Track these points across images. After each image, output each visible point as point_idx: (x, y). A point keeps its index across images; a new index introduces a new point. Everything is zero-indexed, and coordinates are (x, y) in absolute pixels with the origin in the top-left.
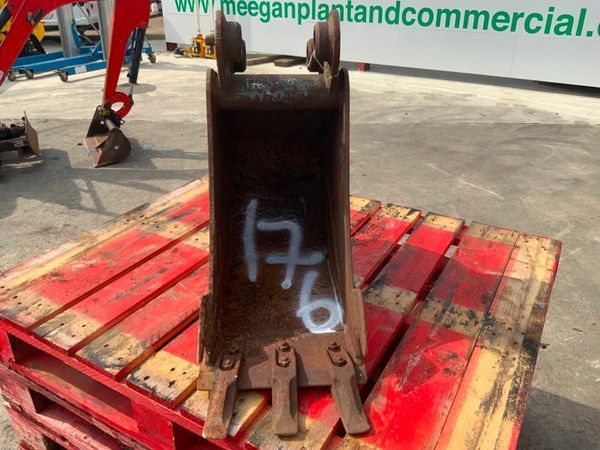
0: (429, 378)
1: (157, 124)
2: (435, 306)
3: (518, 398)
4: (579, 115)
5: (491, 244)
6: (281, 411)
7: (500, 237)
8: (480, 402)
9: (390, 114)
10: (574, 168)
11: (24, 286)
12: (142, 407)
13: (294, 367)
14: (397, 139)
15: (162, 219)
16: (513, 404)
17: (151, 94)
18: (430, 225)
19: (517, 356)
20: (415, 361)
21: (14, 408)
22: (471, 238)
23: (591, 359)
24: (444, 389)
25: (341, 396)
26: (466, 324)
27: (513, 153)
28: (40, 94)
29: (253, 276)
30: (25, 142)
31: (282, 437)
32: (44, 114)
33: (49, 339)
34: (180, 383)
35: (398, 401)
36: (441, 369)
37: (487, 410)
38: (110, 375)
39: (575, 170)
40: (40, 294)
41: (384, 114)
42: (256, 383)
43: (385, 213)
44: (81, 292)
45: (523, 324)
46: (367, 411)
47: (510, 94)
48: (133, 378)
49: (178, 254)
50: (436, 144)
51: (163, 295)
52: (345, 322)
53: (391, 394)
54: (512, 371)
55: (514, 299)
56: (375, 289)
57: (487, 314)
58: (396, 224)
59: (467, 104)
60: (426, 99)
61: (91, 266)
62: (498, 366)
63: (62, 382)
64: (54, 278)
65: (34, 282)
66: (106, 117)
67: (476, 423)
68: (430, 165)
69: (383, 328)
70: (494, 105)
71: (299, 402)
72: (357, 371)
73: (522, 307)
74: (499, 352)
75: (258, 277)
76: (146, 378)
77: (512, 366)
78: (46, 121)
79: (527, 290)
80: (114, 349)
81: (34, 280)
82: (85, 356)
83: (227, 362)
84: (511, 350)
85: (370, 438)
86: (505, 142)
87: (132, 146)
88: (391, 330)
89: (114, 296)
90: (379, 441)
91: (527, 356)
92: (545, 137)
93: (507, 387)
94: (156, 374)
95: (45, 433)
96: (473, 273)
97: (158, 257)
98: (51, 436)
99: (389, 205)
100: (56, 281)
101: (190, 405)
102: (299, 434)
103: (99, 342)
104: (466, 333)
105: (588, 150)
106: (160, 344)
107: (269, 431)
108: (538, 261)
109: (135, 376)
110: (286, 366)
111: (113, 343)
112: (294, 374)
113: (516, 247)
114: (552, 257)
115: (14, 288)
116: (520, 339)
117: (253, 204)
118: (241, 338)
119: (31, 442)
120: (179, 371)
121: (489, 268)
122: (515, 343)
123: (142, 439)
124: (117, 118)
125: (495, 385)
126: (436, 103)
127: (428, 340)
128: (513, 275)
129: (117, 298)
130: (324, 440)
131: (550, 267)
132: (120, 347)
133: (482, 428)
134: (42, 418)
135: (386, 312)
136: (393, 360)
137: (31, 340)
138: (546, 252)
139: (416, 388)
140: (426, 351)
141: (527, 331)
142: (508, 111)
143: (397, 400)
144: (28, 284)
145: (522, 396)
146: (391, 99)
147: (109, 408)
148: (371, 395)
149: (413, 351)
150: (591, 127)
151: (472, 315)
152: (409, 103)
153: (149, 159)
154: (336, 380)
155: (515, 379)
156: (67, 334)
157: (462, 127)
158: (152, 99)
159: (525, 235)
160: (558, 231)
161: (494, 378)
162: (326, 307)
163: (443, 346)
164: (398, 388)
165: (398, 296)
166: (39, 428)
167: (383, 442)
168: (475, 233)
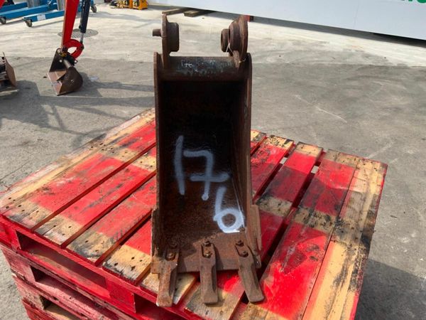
0: (301, 262)
1: (100, 61)
2: (304, 212)
3: (358, 277)
4: (401, 59)
5: (341, 166)
6: (207, 287)
7: (347, 161)
8: (333, 279)
9: (269, 56)
10: (396, 99)
11: (25, 197)
12: (113, 283)
13: (214, 258)
14: (273, 76)
15: (116, 146)
16: (355, 280)
17: (94, 38)
18: (300, 152)
19: (357, 247)
20: (291, 251)
21: (19, 277)
22: (328, 162)
23: (402, 236)
24: (311, 270)
25: (245, 277)
26: (324, 225)
27: (354, 88)
28: (12, 37)
29: (182, 192)
30: (6, 77)
31: (208, 305)
32: (17, 53)
33: (47, 237)
34: (139, 268)
35: (281, 280)
36: (308, 256)
37: (338, 284)
38: (91, 263)
39: (396, 100)
40: (37, 204)
41: (264, 56)
42: (189, 268)
43: (270, 142)
44: (66, 202)
45: (362, 224)
46: (262, 287)
47: (353, 41)
48: (107, 265)
49: (129, 173)
50: (300, 80)
51: (121, 204)
52: (246, 225)
53: (276, 275)
54: (354, 257)
55: (355, 206)
56: (264, 199)
57: (338, 218)
58: (277, 151)
59: (322, 49)
60: (294, 44)
61: (70, 182)
62: (345, 254)
63: (55, 263)
64: (45, 192)
65: (32, 195)
66: (64, 58)
67: (330, 294)
68: (297, 96)
69: (270, 228)
70: (341, 50)
71: (218, 280)
72: (255, 260)
73: (361, 212)
74: (346, 245)
75: (186, 192)
76: (116, 264)
77: (355, 254)
78: (19, 58)
79: (364, 200)
80: (92, 244)
81: (31, 193)
82: (73, 249)
83: (170, 254)
84: (353, 243)
85: (264, 304)
86: (349, 79)
87: (84, 79)
88: (275, 229)
89: (88, 205)
90: (270, 306)
91: (363, 247)
92: (376, 75)
93: (351, 269)
94: (122, 262)
95: (42, 294)
96: (329, 188)
97: (116, 176)
98: (46, 296)
99: (272, 136)
100: (46, 194)
101: (147, 283)
102: (219, 302)
103: (81, 239)
104: (324, 231)
105: (405, 86)
106: (123, 241)
107: (199, 300)
108: (372, 179)
109: (108, 263)
110: (209, 257)
111: (91, 239)
112: (214, 262)
113: (357, 168)
114: (381, 176)
115: (19, 199)
116: (359, 236)
117: (181, 139)
118: (178, 236)
119: (31, 299)
120: (137, 259)
121: (339, 184)
122: (356, 238)
123: (112, 302)
124: (72, 59)
125: (343, 267)
126: (301, 48)
127: (300, 237)
128: (355, 189)
129: (91, 206)
130: (235, 306)
131: (380, 184)
132: (96, 242)
133: (335, 297)
134: (40, 285)
135: (272, 216)
136: (277, 251)
137: (34, 237)
138: (377, 173)
139: (293, 270)
140: (299, 244)
141: (364, 230)
142: (351, 55)
143: (280, 277)
144: (27, 196)
145: (360, 275)
146: (269, 45)
147: (88, 281)
148: (263, 276)
149: (290, 245)
150: (409, 68)
151: (328, 219)
152: (282, 47)
153: (95, 89)
154: (241, 267)
155: (355, 264)
156: (59, 233)
157: (319, 67)
158: (95, 42)
159: (364, 160)
160: (383, 146)
161: (343, 263)
162: (233, 214)
163: (310, 241)
164: (281, 270)
165: (279, 205)
166: (37, 291)
167: (273, 307)
168: (330, 158)
